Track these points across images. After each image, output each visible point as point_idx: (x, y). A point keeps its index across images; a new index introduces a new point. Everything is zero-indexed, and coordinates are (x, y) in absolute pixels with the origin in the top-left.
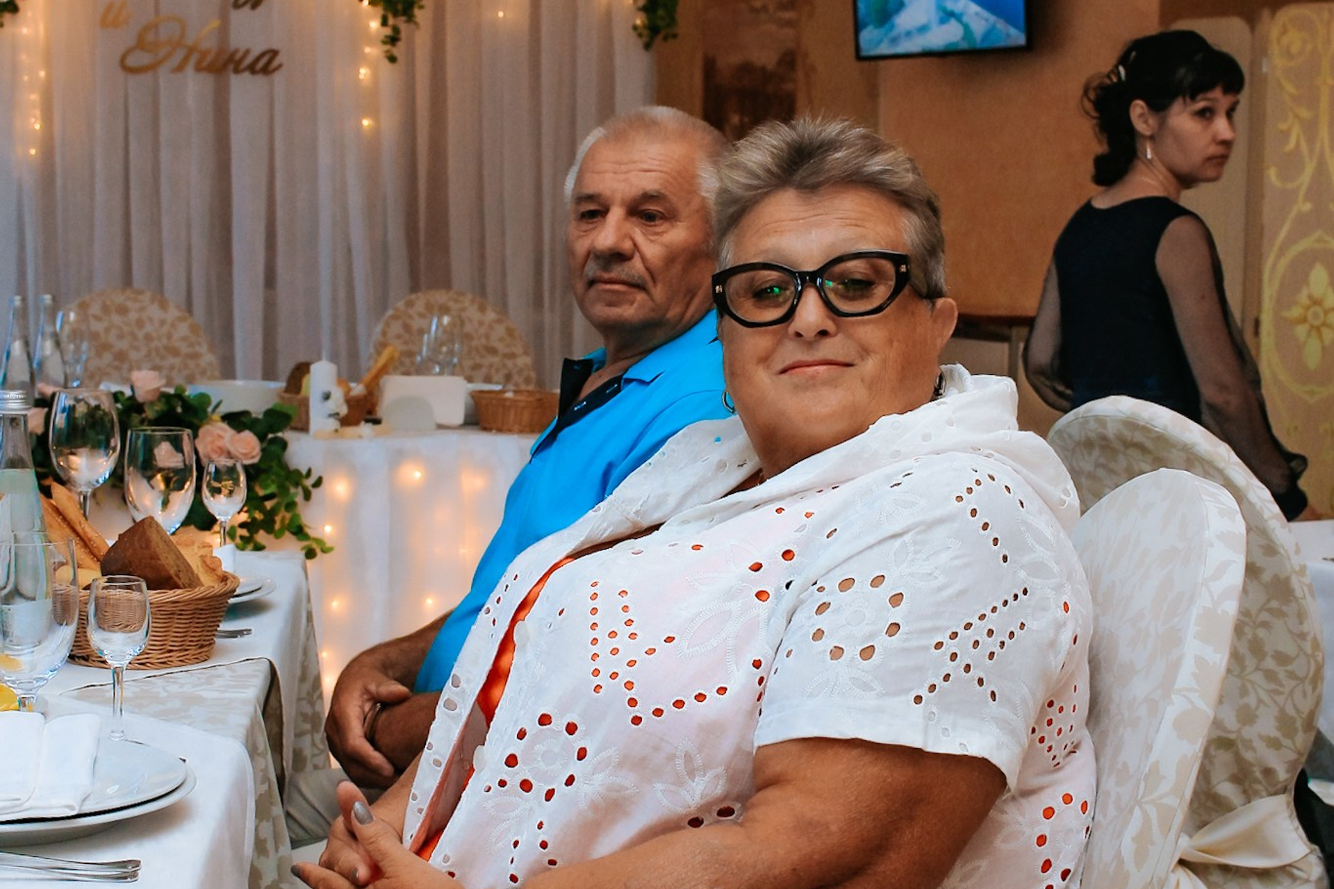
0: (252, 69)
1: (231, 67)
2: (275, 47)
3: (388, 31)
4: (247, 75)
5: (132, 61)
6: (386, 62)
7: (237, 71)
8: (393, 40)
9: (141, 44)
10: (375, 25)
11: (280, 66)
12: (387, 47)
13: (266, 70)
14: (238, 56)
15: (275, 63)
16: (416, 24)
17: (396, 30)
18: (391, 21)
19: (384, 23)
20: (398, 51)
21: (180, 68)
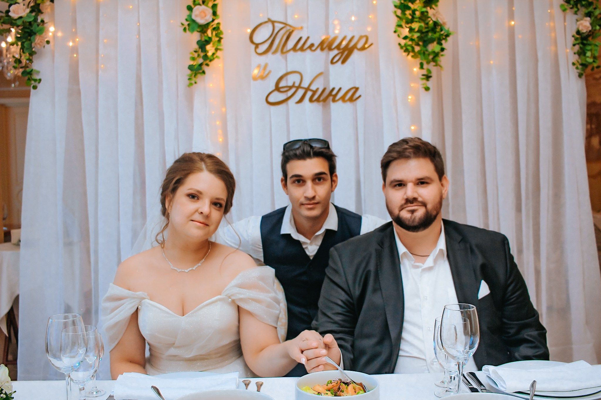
0: (343, 98)
1: (331, 98)
2: (357, 86)
3: (424, 72)
4: (340, 102)
5: (271, 99)
6: (424, 90)
7: (334, 101)
8: (428, 77)
9: (277, 88)
10: (416, 69)
11: (360, 96)
12: (425, 81)
13: (351, 100)
14: (334, 93)
15: (357, 95)
16: (440, 66)
17: (429, 71)
18: (425, 66)
19: (422, 66)
20: (430, 84)
21: (301, 100)
